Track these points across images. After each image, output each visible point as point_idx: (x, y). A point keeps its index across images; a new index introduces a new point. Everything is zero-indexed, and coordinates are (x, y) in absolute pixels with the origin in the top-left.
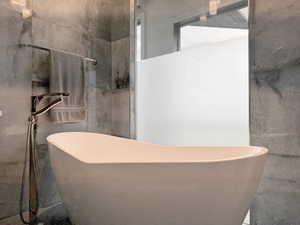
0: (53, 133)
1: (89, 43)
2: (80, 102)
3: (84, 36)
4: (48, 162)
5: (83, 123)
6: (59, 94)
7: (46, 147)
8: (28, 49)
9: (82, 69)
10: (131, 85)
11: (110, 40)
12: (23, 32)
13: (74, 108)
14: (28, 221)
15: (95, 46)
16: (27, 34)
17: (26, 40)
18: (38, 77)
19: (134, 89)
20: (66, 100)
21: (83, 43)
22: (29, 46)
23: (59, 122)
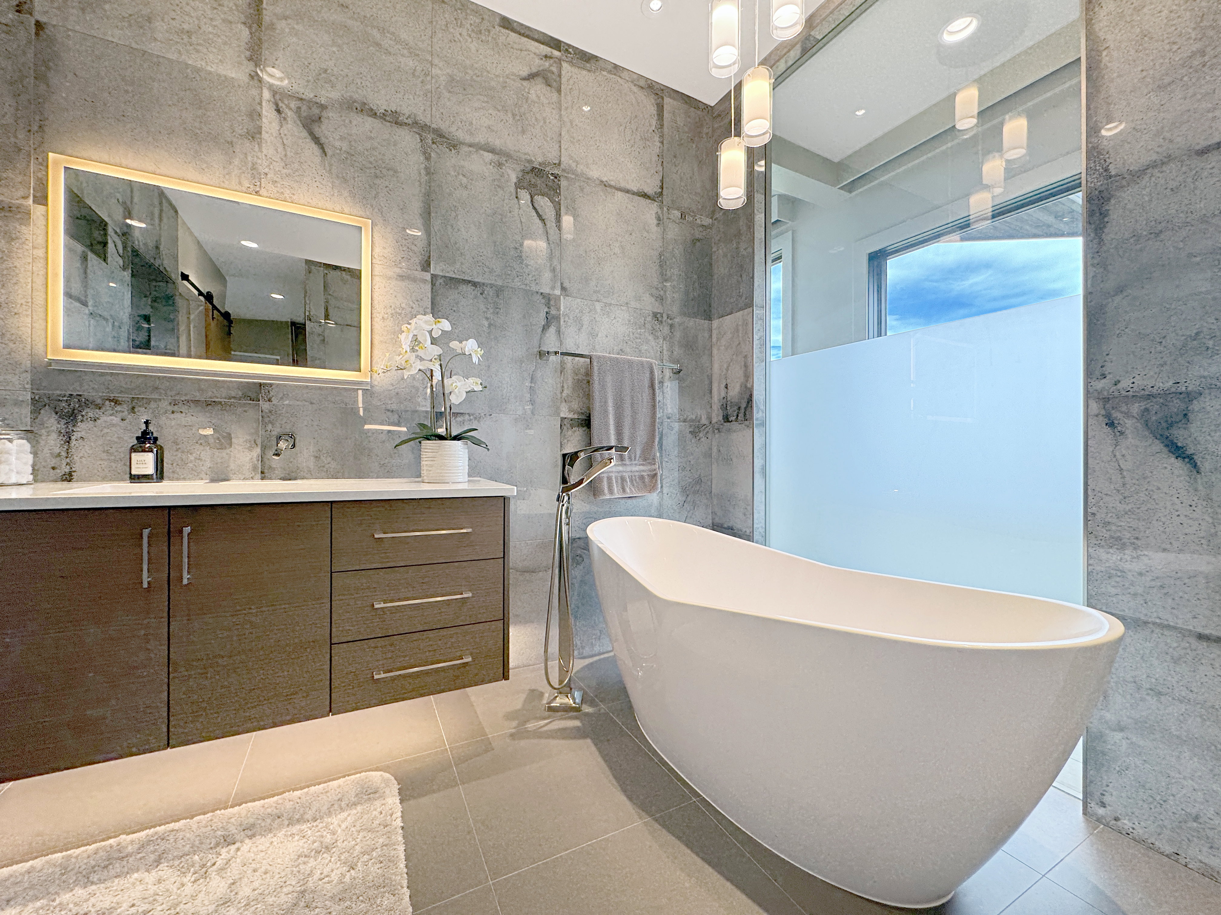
0: (596, 520)
1: (666, 330)
2: (647, 457)
3: (655, 315)
4: (589, 571)
5: (654, 497)
6: (610, 448)
7: (584, 543)
8: (552, 358)
9: (652, 386)
10: (757, 415)
11: (709, 317)
12: (545, 328)
13: (636, 468)
14: (557, 686)
15: (678, 334)
16: (552, 330)
17: (551, 343)
18: (570, 411)
19: (763, 424)
20: (622, 458)
21: (653, 331)
22: (556, 353)
23: (608, 497)
